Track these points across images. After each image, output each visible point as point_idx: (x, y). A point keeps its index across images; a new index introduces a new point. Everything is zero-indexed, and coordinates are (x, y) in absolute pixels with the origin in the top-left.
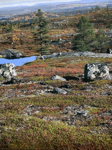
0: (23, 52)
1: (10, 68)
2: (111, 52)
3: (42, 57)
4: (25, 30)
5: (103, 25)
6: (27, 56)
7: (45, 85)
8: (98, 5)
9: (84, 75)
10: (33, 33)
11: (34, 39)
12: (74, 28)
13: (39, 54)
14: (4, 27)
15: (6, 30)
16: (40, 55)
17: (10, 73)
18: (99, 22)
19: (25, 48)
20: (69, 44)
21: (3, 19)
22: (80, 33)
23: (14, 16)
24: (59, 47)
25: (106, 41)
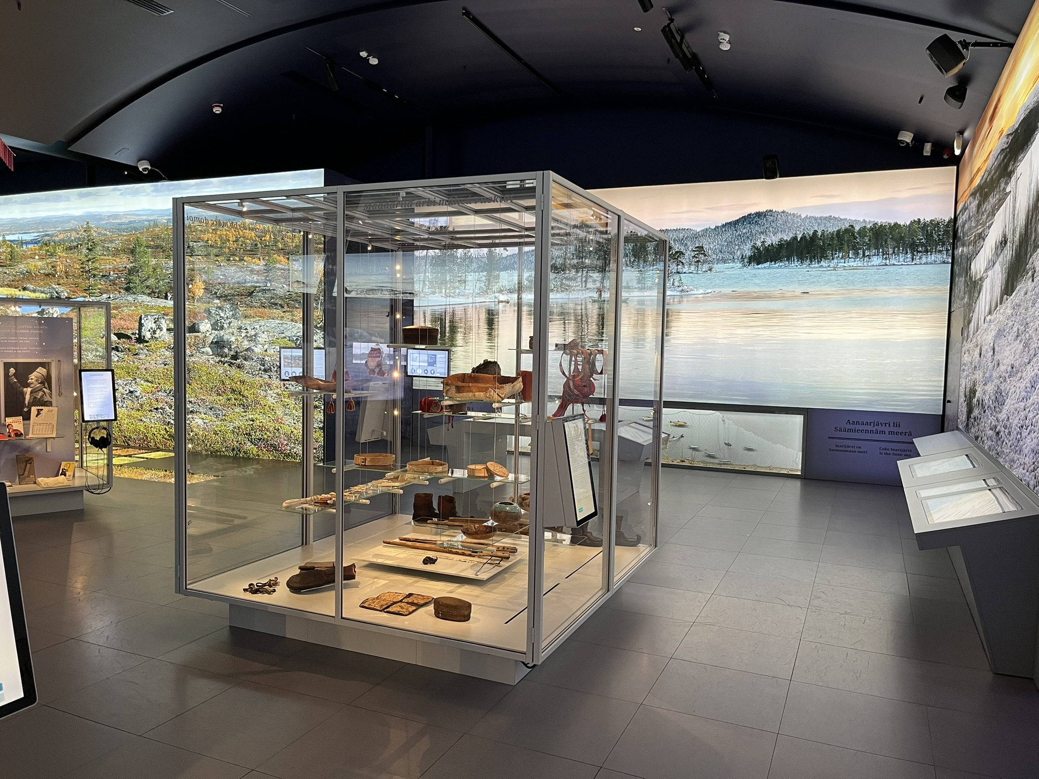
0: (69, 291)
2: (169, 298)
4: (71, 255)
5: (161, 253)
8: (157, 220)
9: (137, 332)
10: (80, 260)
11: (82, 270)
12: (128, 256)
13: (87, 295)
14: (47, 248)
15: (49, 254)
18: (157, 247)
21: (47, 235)
22: (134, 264)
23: (59, 231)
24: (110, 285)
25: (164, 279)
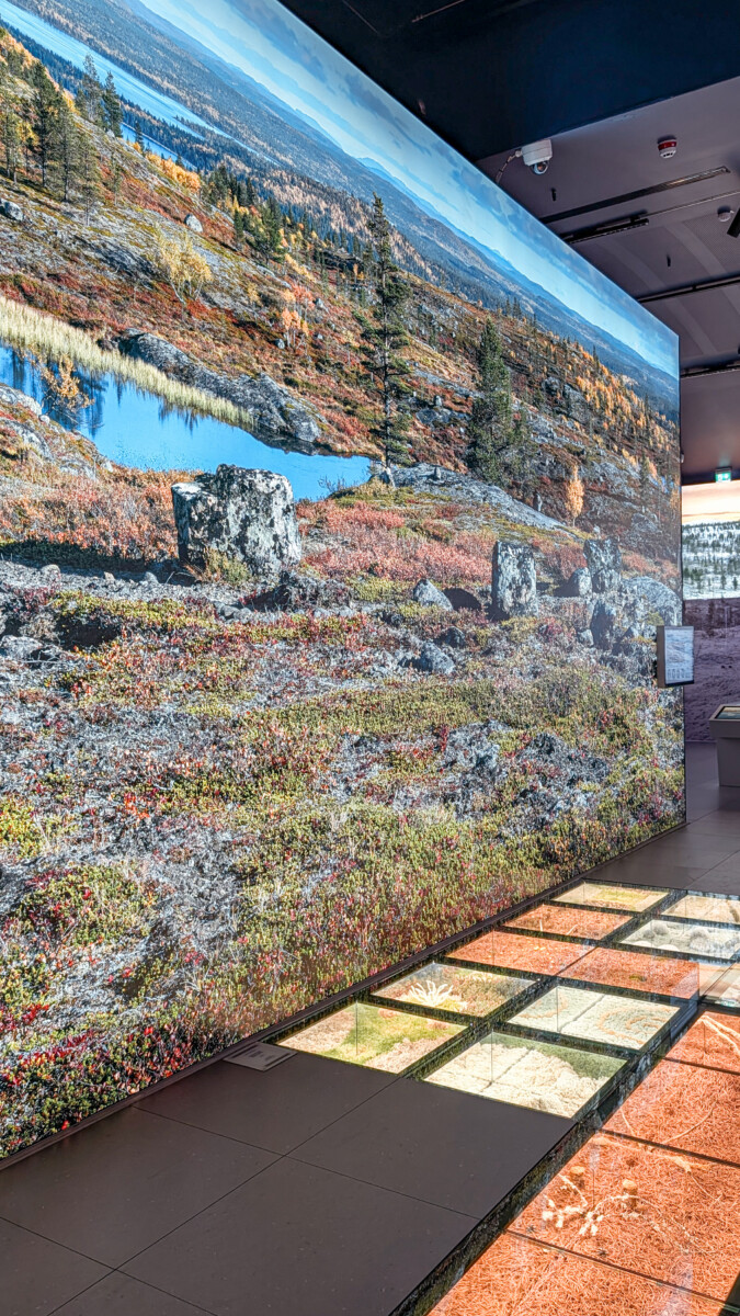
1: (273, 506)
2: (539, 508)
3: (389, 472)
5: (527, 389)
6: (339, 447)
7: (397, 626)
8: (520, 298)
12: (471, 366)
16: (383, 459)
17: (276, 538)
18: (520, 368)
19: (332, 400)
20: (460, 433)
22: (483, 395)
24: (436, 438)
25: (532, 457)
